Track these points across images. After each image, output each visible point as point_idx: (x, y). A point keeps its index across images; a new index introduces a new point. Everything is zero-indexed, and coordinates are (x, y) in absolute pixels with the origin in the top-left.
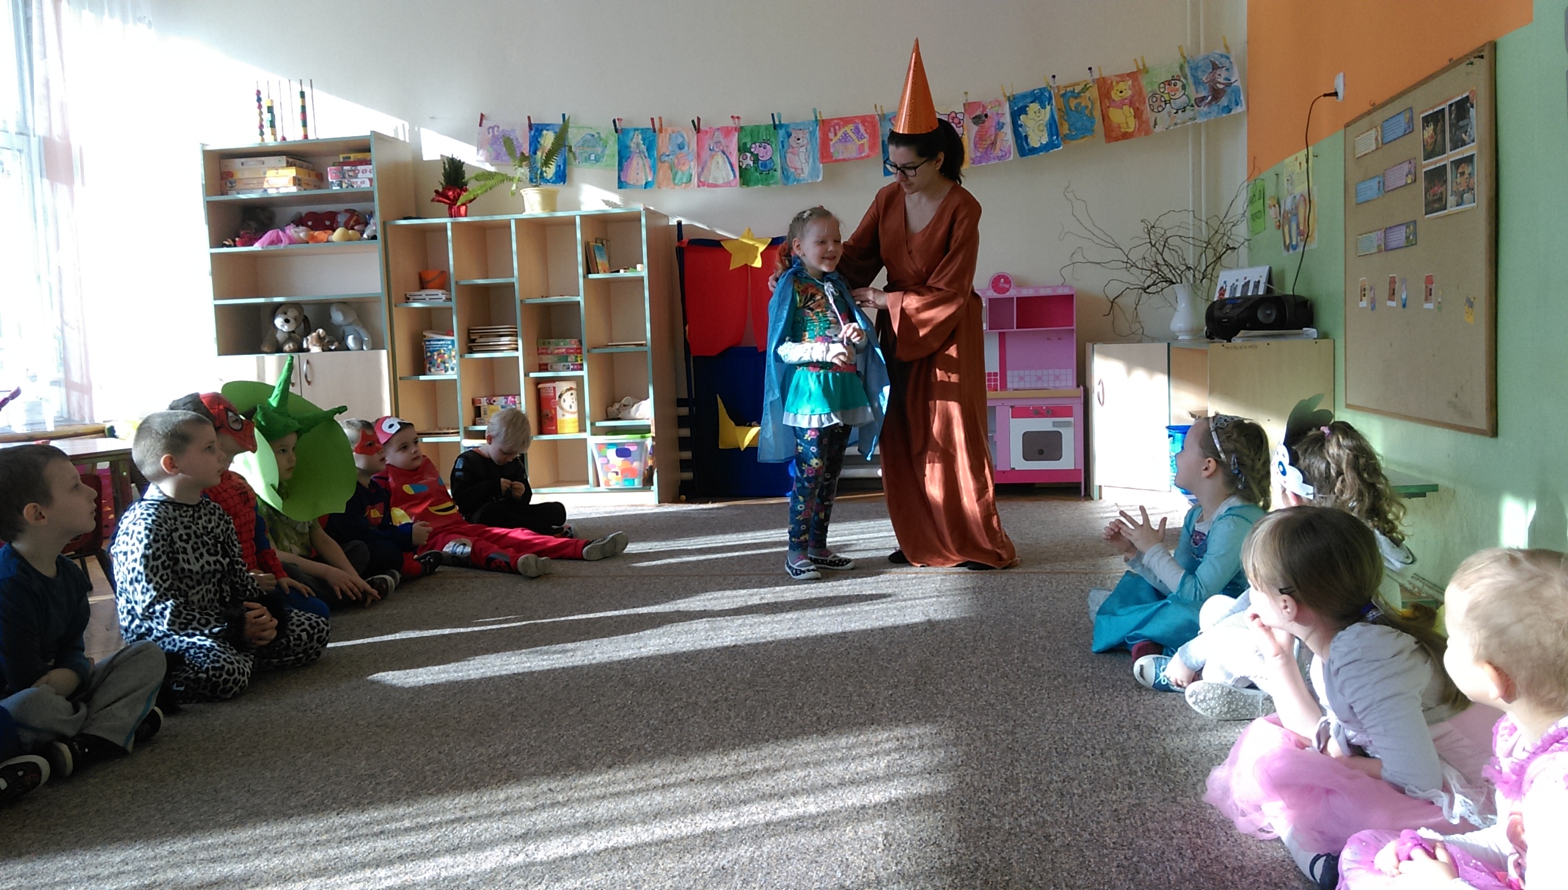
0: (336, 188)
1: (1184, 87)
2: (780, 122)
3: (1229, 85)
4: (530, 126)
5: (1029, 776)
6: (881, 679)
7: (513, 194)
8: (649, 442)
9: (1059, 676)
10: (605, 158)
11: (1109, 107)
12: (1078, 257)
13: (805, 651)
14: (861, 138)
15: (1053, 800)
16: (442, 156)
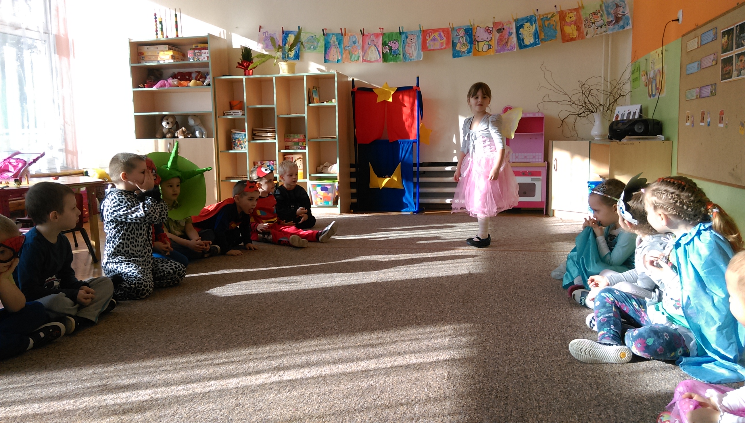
0: (191, 61)
1: (602, 16)
2: (403, 31)
3: (624, 15)
4: (283, 32)
5: (517, 347)
6: (446, 299)
7: (275, 65)
8: (336, 184)
9: (533, 300)
10: (318, 48)
11: (564, 25)
12: (546, 99)
13: (410, 285)
14: (442, 39)
15: (529, 359)
16: (241, 46)
